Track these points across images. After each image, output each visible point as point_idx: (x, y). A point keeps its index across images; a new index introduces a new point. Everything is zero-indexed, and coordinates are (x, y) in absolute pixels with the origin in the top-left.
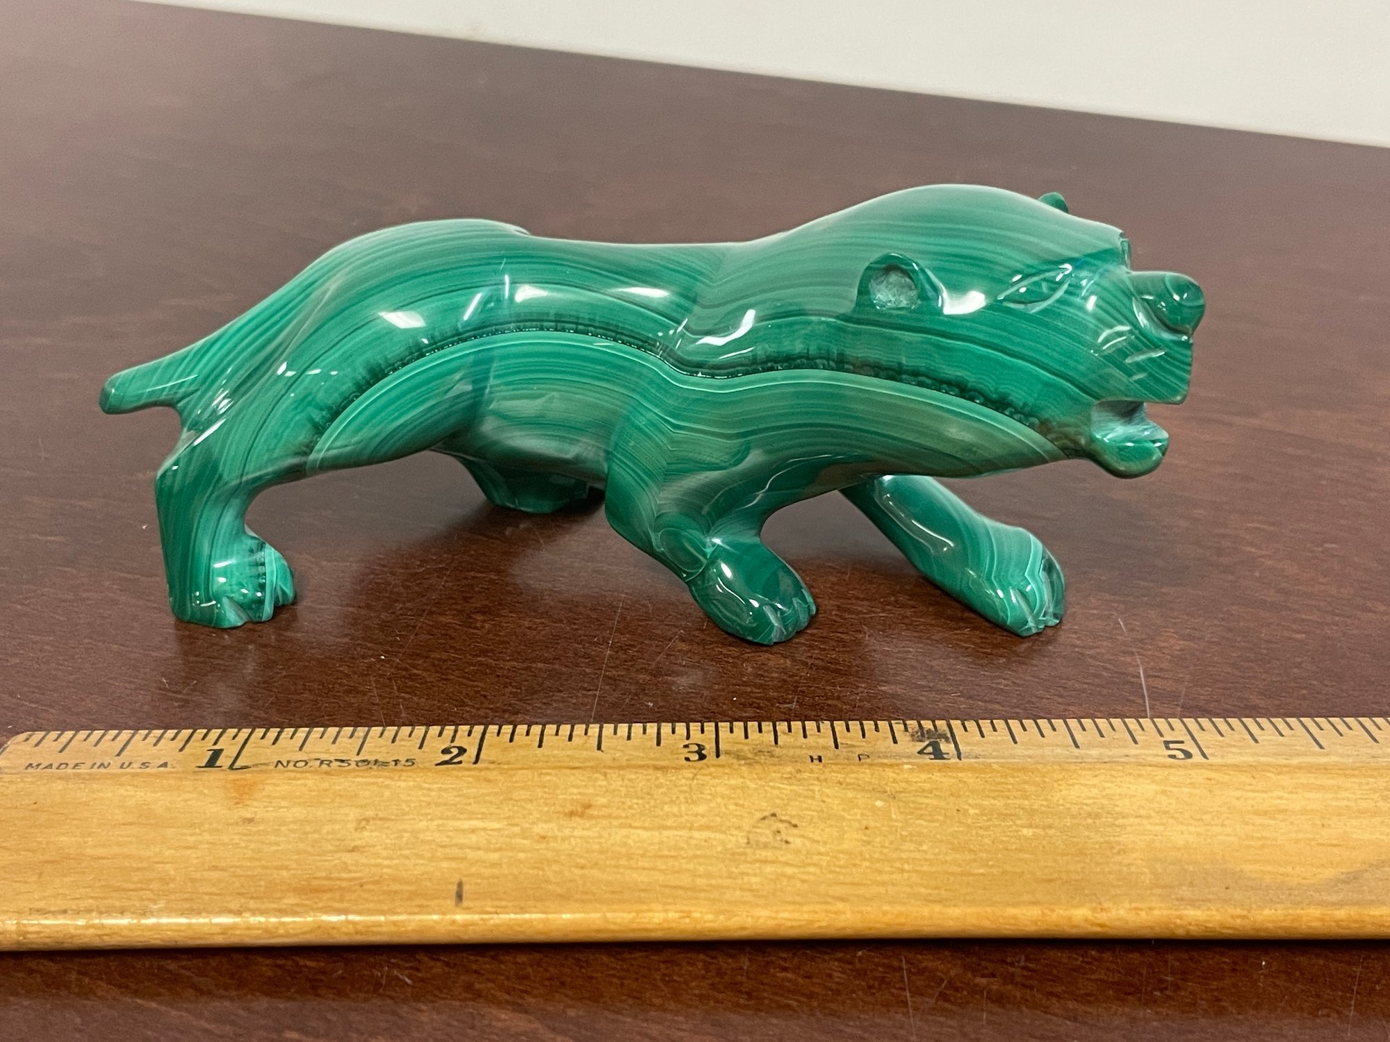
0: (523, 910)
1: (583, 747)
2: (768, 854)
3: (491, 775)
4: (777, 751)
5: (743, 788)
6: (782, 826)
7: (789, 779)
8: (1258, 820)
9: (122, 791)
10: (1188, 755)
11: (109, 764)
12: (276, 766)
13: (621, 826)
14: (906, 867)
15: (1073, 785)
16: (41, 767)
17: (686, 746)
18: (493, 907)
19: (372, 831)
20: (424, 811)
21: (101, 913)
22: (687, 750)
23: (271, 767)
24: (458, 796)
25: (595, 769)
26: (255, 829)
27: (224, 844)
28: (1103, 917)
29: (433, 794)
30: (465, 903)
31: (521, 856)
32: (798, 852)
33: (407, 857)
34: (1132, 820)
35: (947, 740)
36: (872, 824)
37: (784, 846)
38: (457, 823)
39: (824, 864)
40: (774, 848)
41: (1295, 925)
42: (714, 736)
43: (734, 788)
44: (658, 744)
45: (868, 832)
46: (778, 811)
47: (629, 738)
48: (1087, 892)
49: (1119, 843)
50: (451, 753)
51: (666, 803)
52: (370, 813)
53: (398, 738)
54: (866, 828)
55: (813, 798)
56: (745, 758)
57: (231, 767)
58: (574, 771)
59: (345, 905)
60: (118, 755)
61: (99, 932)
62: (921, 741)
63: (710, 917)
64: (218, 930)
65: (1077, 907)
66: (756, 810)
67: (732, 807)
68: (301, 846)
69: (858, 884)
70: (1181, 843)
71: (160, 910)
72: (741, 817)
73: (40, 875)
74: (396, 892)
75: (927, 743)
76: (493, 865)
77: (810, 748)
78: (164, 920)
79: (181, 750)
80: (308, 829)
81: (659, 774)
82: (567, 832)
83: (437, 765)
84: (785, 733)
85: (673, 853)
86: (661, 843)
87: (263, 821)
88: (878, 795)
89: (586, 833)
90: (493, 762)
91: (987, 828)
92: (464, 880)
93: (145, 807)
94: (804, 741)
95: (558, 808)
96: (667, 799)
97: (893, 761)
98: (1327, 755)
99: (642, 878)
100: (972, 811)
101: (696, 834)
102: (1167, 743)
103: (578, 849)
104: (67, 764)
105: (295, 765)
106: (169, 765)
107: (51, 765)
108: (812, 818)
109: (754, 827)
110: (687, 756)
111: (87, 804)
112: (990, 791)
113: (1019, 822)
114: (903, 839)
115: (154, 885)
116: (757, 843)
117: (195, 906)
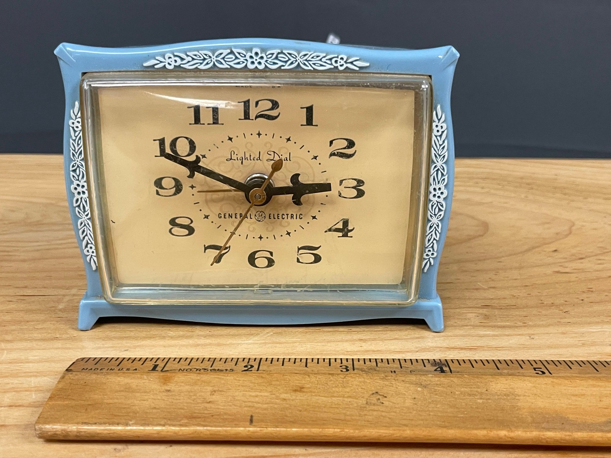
0: (277, 427)
1: (300, 366)
2: (375, 408)
3: (263, 376)
4: (378, 369)
5: (364, 382)
6: (380, 397)
7: (383, 379)
8: (574, 398)
9: (119, 379)
10: (543, 373)
11: (114, 369)
12: (179, 371)
13: (316, 396)
14: (431, 413)
15: (497, 383)
16: (88, 369)
17: (341, 366)
18: (265, 425)
19: (217, 395)
20: (237, 388)
21: (110, 424)
22: (341, 368)
23: (177, 371)
24: (251, 383)
25: (304, 374)
26: (170, 394)
27: (159, 399)
28: (512, 435)
29: (240, 382)
30: (254, 424)
31: (276, 406)
32: (387, 407)
33: (230, 406)
34: (522, 398)
35: (446, 366)
36: (417, 397)
37: (382, 405)
38: (251, 393)
39: (398, 411)
40: (377, 405)
41: (591, 439)
42: (352, 363)
43: (360, 382)
44: (330, 365)
45: (415, 400)
46: (379, 391)
47: (318, 363)
48: (505, 424)
49: (517, 406)
50: (248, 367)
51: (333, 387)
52: (216, 389)
53: (227, 361)
54: (415, 398)
55: (393, 386)
56: (365, 371)
57: (162, 371)
58: (297, 374)
59: (206, 423)
60: (118, 366)
61: (109, 432)
62: (435, 366)
63: (352, 431)
64: (155, 432)
65: (502, 430)
66: (370, 391)
67: (360, 390)
68: (189, 401)
69: (412, 420)
70: (542, 406)
71: (133, 424)
72: (364, 393)
73: (86, 410)
74: (226, 419)
75: (437, 367)
76: (265, 409)
77: (390, 368)
78: (135, 428)
79: (142, 364)
80: (192, 394)
81: (331, 376)
82: (294, 397)
83: (242, 371)
84: (380, 363)
85: (337, 406)
86: (332, 402)
87: (174, 391)
88: (419, 386)
89: (302, 398)
90: (264, 371)
91: (463, 399)
92: (253, 415)
93: (127, 385)
94: (388, 365)
95: (291, 389)
96: (334, 386)
97: (424, 373)
98: (601, 373)
99: (325, 415)
100: (457, 393)
101: (346, 399)
102: (535, 369)
103: (298, 404)
104: (98, 369)
105: (186, 370)
106: (137, 369)
107: (92, 369)
108: (393, 394)
109: (369, 397)
110: (342, 370)
111: (105, 384)
112: (464, 385)
113: (476, 397)
114: (430, 403)
115: (131, 414)
116: (371, 403)
117: (147, 423)
